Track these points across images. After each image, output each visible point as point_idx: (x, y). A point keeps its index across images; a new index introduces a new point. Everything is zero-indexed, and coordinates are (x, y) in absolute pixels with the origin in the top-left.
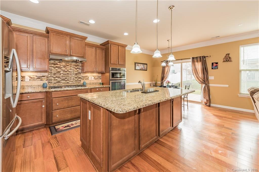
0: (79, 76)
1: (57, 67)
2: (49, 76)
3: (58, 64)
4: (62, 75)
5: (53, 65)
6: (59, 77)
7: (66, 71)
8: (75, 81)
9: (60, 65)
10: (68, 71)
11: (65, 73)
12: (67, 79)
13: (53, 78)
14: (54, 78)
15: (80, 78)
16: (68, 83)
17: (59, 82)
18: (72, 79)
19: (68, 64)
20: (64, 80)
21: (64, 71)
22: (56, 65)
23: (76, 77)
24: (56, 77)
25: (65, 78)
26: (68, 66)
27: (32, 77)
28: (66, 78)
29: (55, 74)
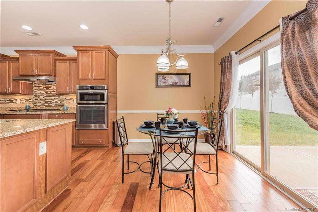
0: (62, 99)
1: (40, 89)
2: (35, 99)
3: (42, 86)
4: (45, 97)
5: (37, 88)
6: (42, 100)
7: (49, 94)
8: (58, 104)
9: (44, 87)
10: (51, 93)
11: (48, 95)
12: (49, 103)
13: (37, 101)
14: (39, 100)
15: (63, 101)
16: (50, 106)
17: (42, 105)
18: (55, 102)
19: (50, 86)
20: (46, 103)
21: (47, 93)
22: (40, 88)
23: (59, 100)
24: (40, 100)
25: (47, 101)
26: (50, 87)
27: (22, 100)
28: (49, 101)
29: (39, 97)
